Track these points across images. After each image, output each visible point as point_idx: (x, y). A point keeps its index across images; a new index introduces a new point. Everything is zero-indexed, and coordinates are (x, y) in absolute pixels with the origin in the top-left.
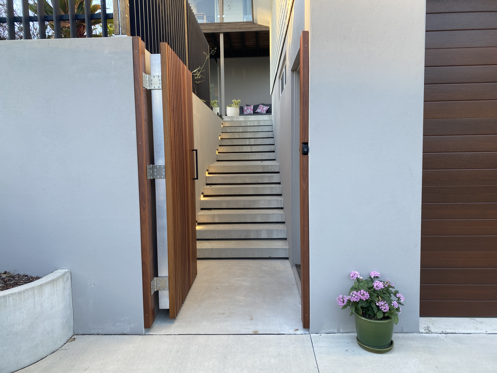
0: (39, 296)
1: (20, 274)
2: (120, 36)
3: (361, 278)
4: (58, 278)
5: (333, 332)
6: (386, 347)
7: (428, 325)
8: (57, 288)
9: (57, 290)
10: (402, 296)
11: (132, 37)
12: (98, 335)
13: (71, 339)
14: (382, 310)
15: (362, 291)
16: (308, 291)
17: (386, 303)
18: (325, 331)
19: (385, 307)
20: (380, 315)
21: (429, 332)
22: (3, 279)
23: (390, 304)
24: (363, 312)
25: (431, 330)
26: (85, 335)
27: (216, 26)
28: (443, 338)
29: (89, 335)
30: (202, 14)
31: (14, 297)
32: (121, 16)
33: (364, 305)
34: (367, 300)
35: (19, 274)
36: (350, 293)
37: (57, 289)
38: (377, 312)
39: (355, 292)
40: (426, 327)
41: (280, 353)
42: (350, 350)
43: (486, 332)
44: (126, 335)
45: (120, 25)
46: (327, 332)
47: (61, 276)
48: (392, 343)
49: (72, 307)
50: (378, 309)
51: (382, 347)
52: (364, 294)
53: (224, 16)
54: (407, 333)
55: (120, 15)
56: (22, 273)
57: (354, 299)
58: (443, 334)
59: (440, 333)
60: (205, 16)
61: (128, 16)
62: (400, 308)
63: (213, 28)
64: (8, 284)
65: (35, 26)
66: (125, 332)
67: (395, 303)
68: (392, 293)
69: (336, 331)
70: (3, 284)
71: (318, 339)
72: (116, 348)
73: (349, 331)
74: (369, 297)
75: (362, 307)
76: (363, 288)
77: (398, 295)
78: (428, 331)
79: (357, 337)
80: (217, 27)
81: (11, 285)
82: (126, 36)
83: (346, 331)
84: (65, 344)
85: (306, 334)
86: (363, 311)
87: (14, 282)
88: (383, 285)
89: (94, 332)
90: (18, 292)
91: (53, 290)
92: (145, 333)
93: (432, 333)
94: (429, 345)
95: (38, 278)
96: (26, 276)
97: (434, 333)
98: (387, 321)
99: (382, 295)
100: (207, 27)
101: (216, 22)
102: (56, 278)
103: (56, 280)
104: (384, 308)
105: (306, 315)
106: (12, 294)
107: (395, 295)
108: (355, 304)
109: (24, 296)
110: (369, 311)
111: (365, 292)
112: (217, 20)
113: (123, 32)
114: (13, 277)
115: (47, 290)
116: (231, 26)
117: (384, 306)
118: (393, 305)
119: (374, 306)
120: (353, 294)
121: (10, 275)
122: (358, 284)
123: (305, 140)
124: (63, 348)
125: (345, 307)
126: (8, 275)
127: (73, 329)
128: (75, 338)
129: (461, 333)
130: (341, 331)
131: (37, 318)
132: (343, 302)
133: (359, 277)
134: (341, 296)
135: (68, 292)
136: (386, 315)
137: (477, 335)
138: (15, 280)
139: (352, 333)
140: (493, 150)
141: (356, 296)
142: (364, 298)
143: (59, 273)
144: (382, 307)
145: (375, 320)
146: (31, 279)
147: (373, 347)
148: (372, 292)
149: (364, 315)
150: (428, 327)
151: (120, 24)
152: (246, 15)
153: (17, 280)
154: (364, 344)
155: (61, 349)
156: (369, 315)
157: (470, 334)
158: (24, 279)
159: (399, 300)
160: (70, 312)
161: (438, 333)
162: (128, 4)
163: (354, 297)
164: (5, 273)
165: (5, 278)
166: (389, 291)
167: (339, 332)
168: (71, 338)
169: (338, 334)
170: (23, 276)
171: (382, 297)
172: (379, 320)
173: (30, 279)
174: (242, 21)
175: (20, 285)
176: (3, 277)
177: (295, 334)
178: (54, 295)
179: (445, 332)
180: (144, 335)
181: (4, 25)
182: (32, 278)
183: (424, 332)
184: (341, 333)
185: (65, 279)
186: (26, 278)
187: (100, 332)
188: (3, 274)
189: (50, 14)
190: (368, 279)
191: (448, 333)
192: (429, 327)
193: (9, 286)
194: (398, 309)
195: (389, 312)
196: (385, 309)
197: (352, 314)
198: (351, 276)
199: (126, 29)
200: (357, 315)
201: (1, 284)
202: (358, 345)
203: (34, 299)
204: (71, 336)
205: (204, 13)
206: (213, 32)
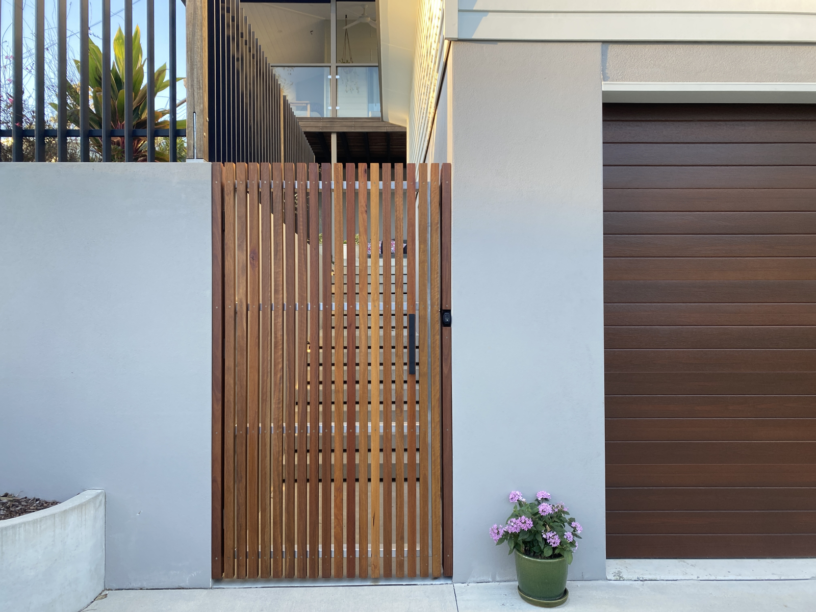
0: (61, 528)
1: (29, 497)
2: (195, 160)
3: (524, 500)
4: (89, 502)
5: (485, 581)
6: (557, 598)
7: (619, 570)
8: (86, 516)
9: (85, 520)
10: (579, 526)
11: (211, 163)
12: (141, 589)
13: (101, 596)
14: (551, 544)
15: (523, 517)
16: (451, 521)
17: (556, 534)
18: (475, 579)
19: (555, 541)
20: (548, 552)
21: (620, 578)
22: (3, 504)
23: (562, 536)
24: (525, 549)
25: (623, 576)
26: (122, 589)
27: (325, 123)
28: (637, 587)
29: (128, 589)
30: (304, 103)
31: (27, 527)
32: (197, 134)
33: (526, 537)
34: (529, 531)
35: (26, 498)
36: (507, 521)
37: (85, 518)
38: (544, 548)
39: (514, 520)
40: (617, 572)
41: (409, 609)
42: (508, 604)
43: (698, 577)
44: (183, 588)
45: (195, 147)
46: (478, 581)
47: (92, 498)
48: (566, 592)
49: (104, 547)
50: (545, 544)
51: (551, 598)
52: (525, 522)
53: (337, 108)
54: (590, 580)
55: (195, 133)
56: (31, 496)
57: (512, 530)
58: (639, 582)
59: (635, 581)
60: (309, 107)
61: (206, 134)
62: (577, 542)
63: (320, 124)
64: (12, 511)
65: (75, 143)
66: (182, 585)
67: (568, 535)
68: (566, 521)
69: (490, 580)
70: (5, 511)
71: (464, 590)
72: (169, 607)
73: (509, 578)
74: (532, 525)
75: (524, 542)
76: (525, 514)
77: (573, 524)
78: (618, 578)
79: (518, 587)
80: (327, 124)
81: (16, 513)
82: (202, 161)
83: (504, 579)
84: (92, 602)
85: (447, 584)
86: (525, 547)
87: (21, 509)
88: (552, 508)
89: (135, 585)
90: (32, 521)
91: (80, 519)
92: (213, 585)
93: (623, 580)
94: (617, 596)
95: (54, 503)
96: (37, 500)
97: (627, 580)
98: (558, 560)
99: (551, 524)
100: (312, 124)
101: (325, 116)
102: (85, 502)
103: (85, 505)
104: (553, 541)
105: (448, 556)
106: (25, 523)
107: (570, 524)
108: (515, 536)
109: (41, 527)
110: (534, 546)
111: (527, 519)
112: (327, 113)
113: (199, 155)
114: (19, 501)
115: (73, 518)
116: (349, 124)
117: (553, 539)
118: (565, 537)
119: (540, 539)
120: (511, 522)
121: (14, 498)
122: (520, 508)
123: (447, 306)
124: (89, 608)
125: (501, 541)
126: (11, 499)
127: (104, 581)
128: (107, 595)
129: (663, 580)
130: (498, 579)
131: (56, 560)
132: (498, 533)
133: (521, 498)
134: (496, 526)
135: (100, 523)
136: (557, 552)
137: (685, 582)
138: (23, 506)
139: (512, 581)
140: (699, 324)
141: (515, 526)
142: (525, 527)
143: (89, 494)
144: (551, 540)
145: (541, 559)
146: (45, 505)
147: (540, 598)
148: (537, 519)
149: (527, 553)
150: (619, 572)
151: (195, 144)
152: (372, 103)
153: (25, 505)
154: (527, 595)
155: (86, 609)
156: (535, 553)
157: (676, 580)
158: (35, 505)
159: (574, 531)
160: (101, 554)
161: (632, 581)
162: (208, 119)
163: (513, 526)
164: (6, 495)
165: (7, 503)
166: (561, 518)
167: (494, 581)
168: (100, 594)
169: (493, 583)
170: (33, 500)
171: (551, 527)
172: (547, 558)
173: (43, 505)
174: (366, 116)
175: (30, 512)
176: (4, 501)
177: (432, 584)
178: (81, 527)
179: (641, 579)
180: (211, 588)
181: (31, 139)
182: (46, 503)
183: (613, 578)
184: (498, 582)
185: (98, 504)
186: (38, 502)
187: (145, 585)
188: (3, 496)
189: (97, 128)
190: (534, 502)
191: (646, 580)
192: (621, 572)
193: (14, 513)
194: (572, 544)
195: (560, 547)
196: (554, 543)
197: (510, 552)
198: (511, 498)
199: (204, 152)
200: (518, 553)
201: (2, 511)
202: (520, 597)
203: (54, 531)
204: (100, 592)
205: (308, 102)
206: (321, 131)
